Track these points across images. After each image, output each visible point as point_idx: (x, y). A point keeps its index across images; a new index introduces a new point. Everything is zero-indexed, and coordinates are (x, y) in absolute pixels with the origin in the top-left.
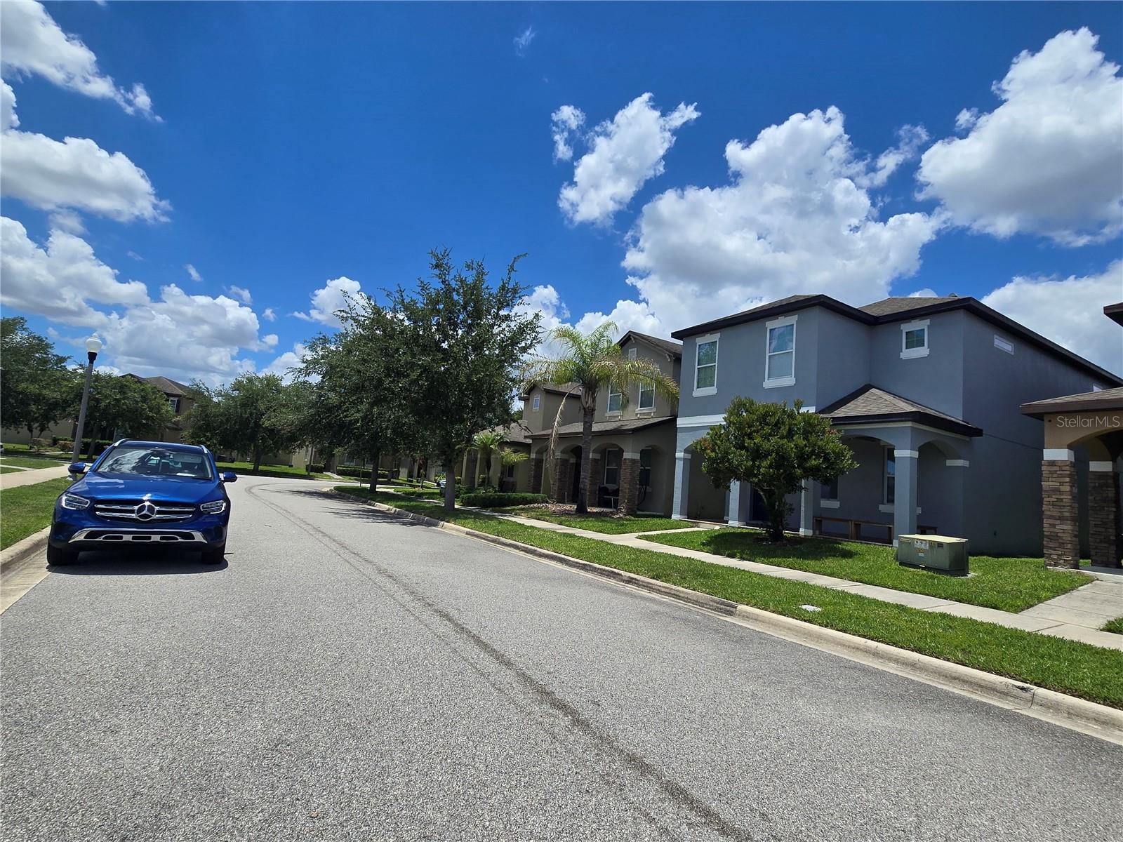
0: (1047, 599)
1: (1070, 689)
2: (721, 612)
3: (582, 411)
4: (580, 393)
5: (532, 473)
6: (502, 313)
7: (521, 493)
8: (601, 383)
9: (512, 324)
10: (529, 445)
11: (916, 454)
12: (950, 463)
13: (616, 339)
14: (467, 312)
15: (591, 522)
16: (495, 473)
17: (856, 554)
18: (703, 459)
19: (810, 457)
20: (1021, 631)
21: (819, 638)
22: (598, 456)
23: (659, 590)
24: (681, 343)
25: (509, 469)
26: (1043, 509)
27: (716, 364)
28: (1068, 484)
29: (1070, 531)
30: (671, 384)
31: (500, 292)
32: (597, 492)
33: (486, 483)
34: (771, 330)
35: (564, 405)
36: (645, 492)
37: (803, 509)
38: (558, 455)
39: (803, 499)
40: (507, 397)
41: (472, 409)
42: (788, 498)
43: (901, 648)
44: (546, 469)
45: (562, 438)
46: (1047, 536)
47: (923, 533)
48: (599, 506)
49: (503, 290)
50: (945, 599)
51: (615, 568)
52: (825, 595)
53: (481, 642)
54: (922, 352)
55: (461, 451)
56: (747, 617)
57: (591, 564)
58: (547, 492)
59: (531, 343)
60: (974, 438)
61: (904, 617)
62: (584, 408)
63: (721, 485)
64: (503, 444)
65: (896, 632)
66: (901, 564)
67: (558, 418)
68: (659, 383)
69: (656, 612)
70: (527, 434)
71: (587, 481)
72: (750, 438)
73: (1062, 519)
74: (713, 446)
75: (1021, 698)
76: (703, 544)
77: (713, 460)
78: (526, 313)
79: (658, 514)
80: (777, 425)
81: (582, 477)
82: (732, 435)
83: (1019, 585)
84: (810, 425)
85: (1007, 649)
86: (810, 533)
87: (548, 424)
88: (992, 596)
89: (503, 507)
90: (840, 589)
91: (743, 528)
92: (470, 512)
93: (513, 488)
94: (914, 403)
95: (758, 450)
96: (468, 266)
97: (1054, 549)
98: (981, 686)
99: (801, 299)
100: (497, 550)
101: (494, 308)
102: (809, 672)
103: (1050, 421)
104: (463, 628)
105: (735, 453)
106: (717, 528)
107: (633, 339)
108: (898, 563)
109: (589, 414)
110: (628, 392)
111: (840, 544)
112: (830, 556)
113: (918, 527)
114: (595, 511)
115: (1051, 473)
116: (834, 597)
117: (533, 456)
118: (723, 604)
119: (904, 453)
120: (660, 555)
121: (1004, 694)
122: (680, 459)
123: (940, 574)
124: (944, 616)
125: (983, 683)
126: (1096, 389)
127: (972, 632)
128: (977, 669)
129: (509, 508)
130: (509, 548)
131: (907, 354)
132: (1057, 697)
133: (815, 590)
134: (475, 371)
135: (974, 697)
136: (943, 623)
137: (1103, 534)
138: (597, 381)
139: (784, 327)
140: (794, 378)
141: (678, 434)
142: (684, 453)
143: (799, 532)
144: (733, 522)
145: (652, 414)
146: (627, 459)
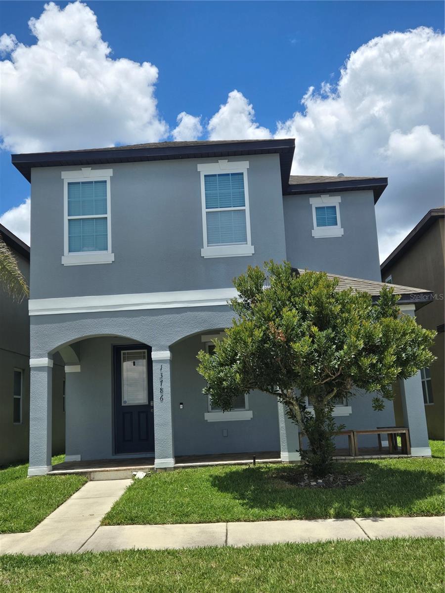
27: (108, 215)
34: (205, 176)
54: (336, 231)
122: (40, 369)
131: (319, 232)
139: (228, 175)
140: (252, 245)
141: (32, 327)
142: (49, 358)
143: (280, 458)
144: (164, 461)
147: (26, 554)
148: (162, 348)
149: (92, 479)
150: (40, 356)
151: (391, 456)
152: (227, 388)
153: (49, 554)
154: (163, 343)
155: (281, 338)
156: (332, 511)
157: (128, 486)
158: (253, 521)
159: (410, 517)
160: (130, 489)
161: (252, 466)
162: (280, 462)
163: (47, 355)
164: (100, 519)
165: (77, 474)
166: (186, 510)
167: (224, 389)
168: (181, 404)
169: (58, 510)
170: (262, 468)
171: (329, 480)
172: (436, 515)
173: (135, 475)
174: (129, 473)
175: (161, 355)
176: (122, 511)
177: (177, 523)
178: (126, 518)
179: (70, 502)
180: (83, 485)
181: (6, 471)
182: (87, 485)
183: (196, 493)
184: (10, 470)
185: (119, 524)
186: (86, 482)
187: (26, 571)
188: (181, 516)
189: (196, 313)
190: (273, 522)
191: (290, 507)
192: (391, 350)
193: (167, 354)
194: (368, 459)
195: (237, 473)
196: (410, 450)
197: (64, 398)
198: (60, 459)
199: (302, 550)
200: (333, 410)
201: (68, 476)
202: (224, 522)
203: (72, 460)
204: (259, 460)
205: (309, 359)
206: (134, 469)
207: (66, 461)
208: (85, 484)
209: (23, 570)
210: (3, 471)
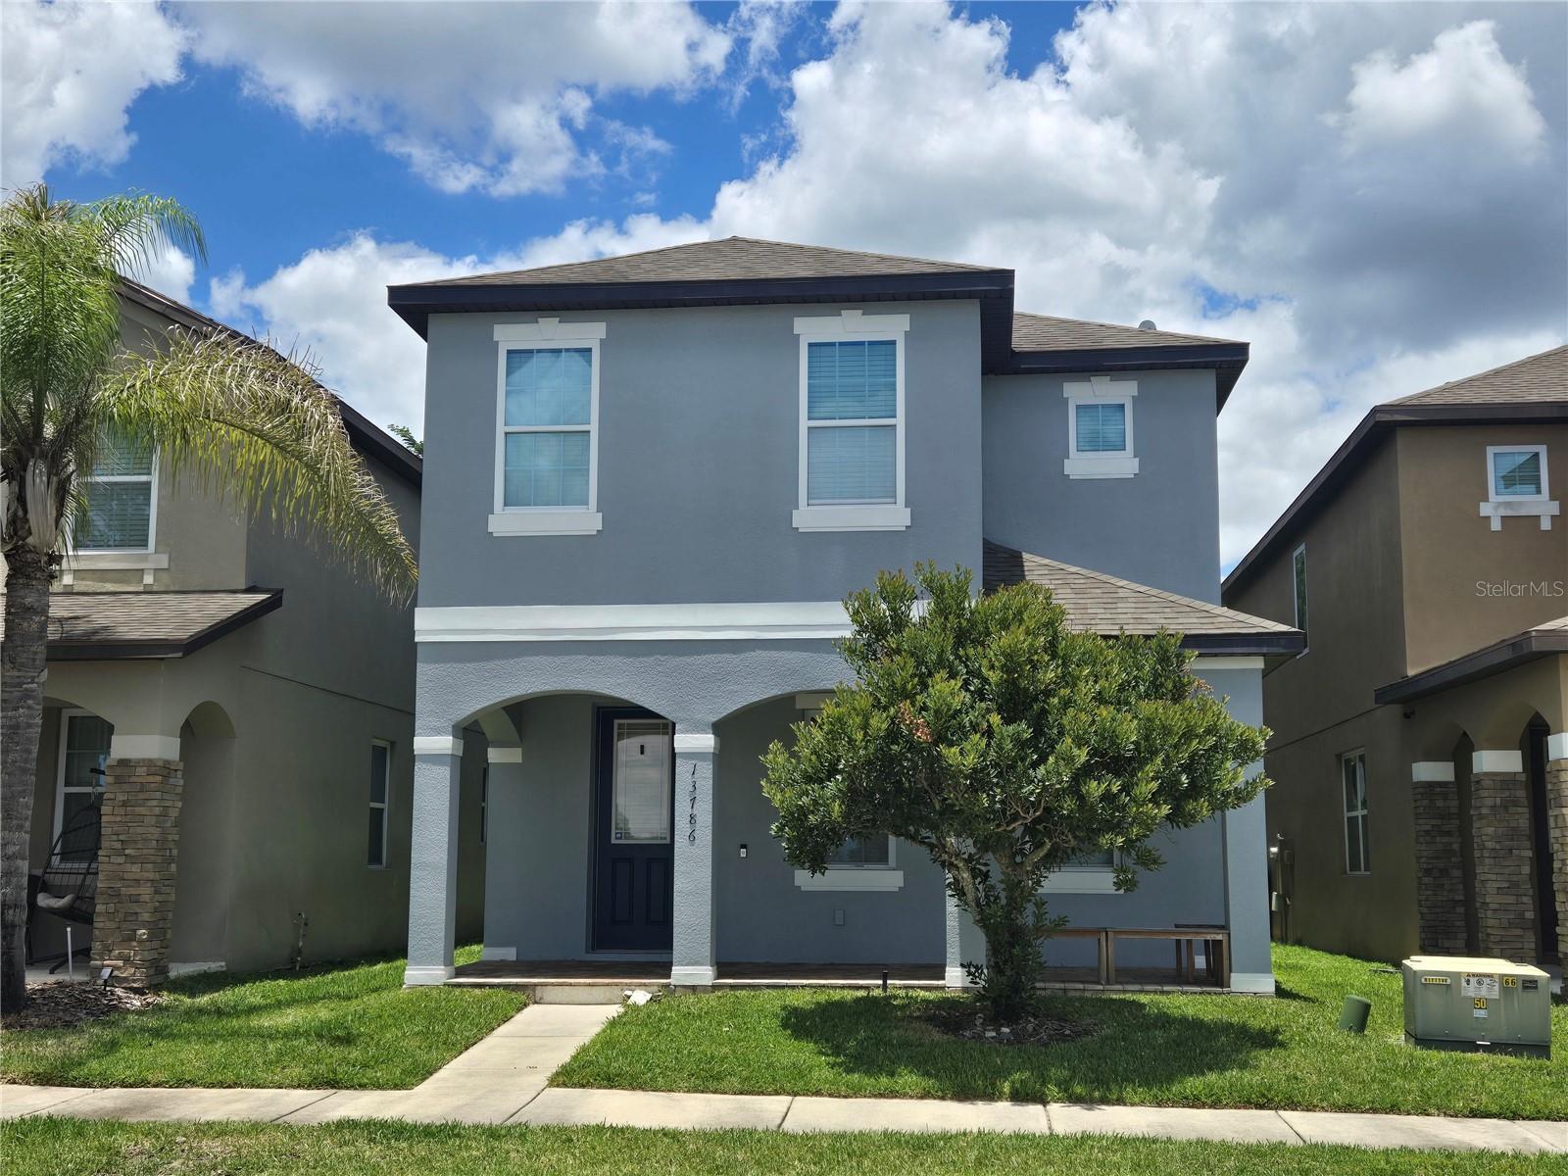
34: (811, 346)
54: (1121, 464)
106: (642, 996)
122: (434, 759)
131: (1083, 464)
139: (862, 343)
140: (906, 506)
141: (420, 667)
142: (454, 736)
143: (944, 979)
144: (692, 971)
145: (148, 579)
146: (138, 761)
147: (409, 1120)
148: (696, 728)
149: (537, 999)
150: (438, 731)
151: (1186, 988)
152: (816, 827)
153: (450, 1123)
154: (698, 717)
155: (922, 736)
156: (1007, 1088)
157: (610, 1017)
158: (845, 1097)
159: (1160, 1106)
160: (613, 1023)
161: (877, 993)
162: (943, 988)
163: (450, 729)
164: (549, 1074)
165: (506, 986)
166: (717, 1069)
167: (811, 830)
168: (744, 846)
169: (465, 1055)
170: (896, 997)
171: (1024, 1029)
172: (1210, 1107)
173: (629, 997)
174: (616, 991)
175: (696, 741)
176: (591, 1063)
177: (696, 1091)
178: (599, 1075)
179: (489, 1041)
180: (519, 1010)
181: (353, 972)
182: (526, 1011)
183: (745, 1037)
184: (363, 971)
185: (583, 1086)
186: (526, 1005)
187: (411, 1146)
188: (705, 1079)
189: (775, 654)
190: (886, 1100)
191: (927, 1074)
192: (1150, 769)
193: (707, 741)
194: (1133, 992)
195: (840, 1005)
196: (1230, 977)
197: (483, 808)
198: (471, 954)
199: (907, 1142)
200: (1042, 884)
201: (487, 990)
202: (789, 1094)
203: (498, 959)
204: (897, 982)
205: (979, 779)
206: (626, 984)
207: (483, 959)
208: (522, 1009)
209: (404, 1145)
210: (346, 973)
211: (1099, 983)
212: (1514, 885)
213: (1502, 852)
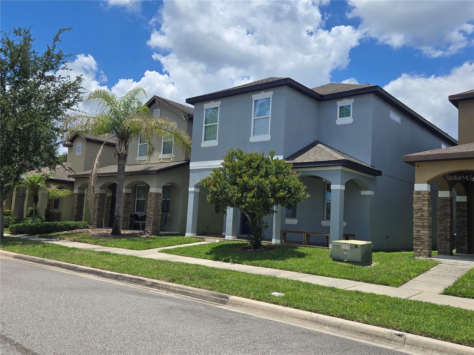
0: (414, 277)
1: (424, 332)
2: (218, 302)
3: (117, 156)
4: (115, 142)
5: (75, 205)
6: (47, 74)
7: (65, 221)
8: (132, 135)
9: (57, 84)
10: (72, 183)
11: (343, 188)
12: (363, 193)
13: (145, 101)
14: (14, 70)
15: (123, 241)
16: (42, 206)
17: (307, 255)
18: (208, 193)
19: (279, 190)
20: (400, 298)
21: (282, 314)
22: (130, 191)
23: (174, 290)
24: (192, 106)
25: (56, 202)
26: (413, 221)
27: (218, 123)
28: (427, 205)
29: (427, 235)
30: (185, 137)
31: (45, 57)
32: (129, 219)
33: (33, 214)
34: (255, 101)
35: (102, 151)
36: (166, 217)
37: (274, 226)
38: (97, 190)
39: (274, 219)
40: (52, 144)
41: (20, 153)
42: (265, 218)
43: (332, 316)
44: (87, 202)
45: (100, 177)
46: (415, 238)
47: (347, 239)
48: (131, 228)
49: (49, 55)
50: (358, 281)
51: (141, 276)
52: (287, 284)
53: (23, 348)
54: (348, 120)
55: (10, 188)
56: (235, 304)
57: (122, 274)
58: (88, 219)
59: (74, 101)
60: (377, 177)
61: (334, 295)
62: (118, 154)
63: (220, 210)
64: (49, 181)
65: (329, 306)
66: (334, 260)
67: (96, 162)
68: (177, 136)
69: (171, 308)
70: (70, 174)
71: (120, 210)
72: (241, 177)
73: (423, 227)
74: (215, 183)
75: (398, 341)
76: (207, 254)
77: (215, 193)
78: (69, 76)
79: (175, 233)
80: (258, 168)
81: (116, 207)
82: (228, 175)
83: (399, 269)
84: (280, 168)
85: (392, 311)
86: (278, 242)
87: (89, 165)
88: (384, 277)
89: (51, 232)
90: (296, 279)
91: (235, 240)
92: (19, 239)
93: (58, 217)
94: (342, 153)
95: (245, 186)
96: (16, 32)
97: (418, 245)
98: (377, 336)
99: (276, 80)
100: (42, 270)
101: (40, 69)
102: (275, 339)
103: (418, 166)
104: (7, 339)
105: (230, 188)
106: (217, 241)
107: (157, 102)
108: (332, 259)
109: (122, 158)
110: (153, 142)
111: (297, 248)
112: (291, 257)
113: (344, 235)
114: (127, 233)
115: (418, 198)
116: (292, 285)
117: (76, 191)
118: (220, 296)
119: (337, 187)
120: (176, 264)
121: (389, 340)
122: (191, 192)
123: (356, 265)
124: (357, 292)
125: (378, 334)
126: (444, 146)
127: (373, 302)
128: (375, 325)
129: (55, 234)
130: (53, 267)
131: (340, 121)
132: (417, 338)
133: (280, 281)
134: (21, 121)
135: (373, 344)
136: (356, 297)
137: (444, 235)
138: (129, 133)
139: (264, 99)
140: (270, 135)
141: (191, 174)
142: (195, 188)
143: (272, 241)
144: (228, 237)
145: (172, 159)
146: (153, 193)
149: (205, 241)
150: (192, 187)
162: (271, 243)
196: (329, 245)
211: (302, 244)
212: (445, 229)
213: (442, 219)
